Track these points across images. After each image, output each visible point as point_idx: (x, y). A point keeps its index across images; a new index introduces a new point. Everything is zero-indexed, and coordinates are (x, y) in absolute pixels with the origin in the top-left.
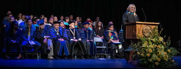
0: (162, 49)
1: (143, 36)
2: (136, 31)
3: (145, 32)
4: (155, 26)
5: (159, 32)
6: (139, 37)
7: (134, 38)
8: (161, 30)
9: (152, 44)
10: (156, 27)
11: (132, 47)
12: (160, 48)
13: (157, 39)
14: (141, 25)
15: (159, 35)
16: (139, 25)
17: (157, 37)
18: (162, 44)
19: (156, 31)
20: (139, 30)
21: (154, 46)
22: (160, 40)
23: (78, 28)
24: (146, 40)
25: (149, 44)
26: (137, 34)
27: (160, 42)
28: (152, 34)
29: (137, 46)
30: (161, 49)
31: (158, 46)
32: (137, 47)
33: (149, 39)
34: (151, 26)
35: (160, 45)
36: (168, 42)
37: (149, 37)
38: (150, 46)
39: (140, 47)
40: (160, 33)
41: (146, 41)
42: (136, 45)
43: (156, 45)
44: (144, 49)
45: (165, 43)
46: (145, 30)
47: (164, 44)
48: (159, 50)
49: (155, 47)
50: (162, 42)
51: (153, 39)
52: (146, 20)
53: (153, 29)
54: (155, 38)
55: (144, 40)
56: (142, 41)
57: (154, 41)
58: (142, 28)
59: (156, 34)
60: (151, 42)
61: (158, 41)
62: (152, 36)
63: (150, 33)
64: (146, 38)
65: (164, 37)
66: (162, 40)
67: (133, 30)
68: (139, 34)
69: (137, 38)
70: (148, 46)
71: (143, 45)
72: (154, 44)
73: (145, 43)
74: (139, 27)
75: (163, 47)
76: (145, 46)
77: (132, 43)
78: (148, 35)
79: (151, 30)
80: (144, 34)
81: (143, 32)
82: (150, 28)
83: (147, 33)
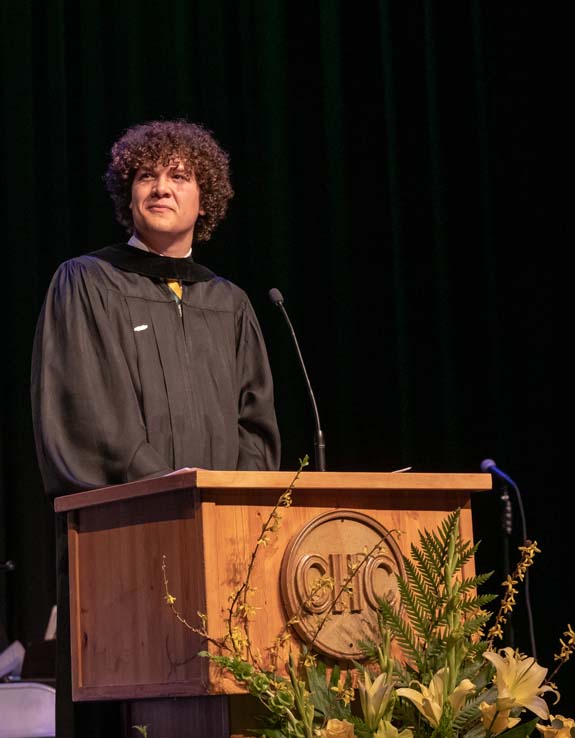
1: (290, 651)
3: (322, 598)
4: (441, 517)
5: (491, 588)
6: (239, 671)
8: (519, 557)
10: (451, 525)
13: (468, 685)
14: (266, 511)
17: (465, 664)
19: (455, 579)
20: (240, 579)
22: (504, 694)
26: (215, 629)
27: (513, 722)
28: (408, 622)
33: (371, 688)
34: (384, 517)
37: (364, 661)
40: (509, 605)
41: (333, 725)
50: (535, 716)
51: (419, 690)
52: (322, 446)
53: (414, 550)
54: (439, 672)
55: (312, 701)
56: (286, 714)
57: (434, 718)
58: (275, 547)
59: (455, 626)
60: (394, 723)
61: (480, 708)
62: (406, 647)
63: (380, 611)
64: (329, 671)
65: (563, 655)
66: (531, 700)
67: (166, 583)
68: (238, 634)
69: (213, 690)
74: (241, 546)
78: (348, 633)
79: (391, 565)
80: (301, 624)
81: (293, 608)
82: (383, 544)
83: (347, 609)
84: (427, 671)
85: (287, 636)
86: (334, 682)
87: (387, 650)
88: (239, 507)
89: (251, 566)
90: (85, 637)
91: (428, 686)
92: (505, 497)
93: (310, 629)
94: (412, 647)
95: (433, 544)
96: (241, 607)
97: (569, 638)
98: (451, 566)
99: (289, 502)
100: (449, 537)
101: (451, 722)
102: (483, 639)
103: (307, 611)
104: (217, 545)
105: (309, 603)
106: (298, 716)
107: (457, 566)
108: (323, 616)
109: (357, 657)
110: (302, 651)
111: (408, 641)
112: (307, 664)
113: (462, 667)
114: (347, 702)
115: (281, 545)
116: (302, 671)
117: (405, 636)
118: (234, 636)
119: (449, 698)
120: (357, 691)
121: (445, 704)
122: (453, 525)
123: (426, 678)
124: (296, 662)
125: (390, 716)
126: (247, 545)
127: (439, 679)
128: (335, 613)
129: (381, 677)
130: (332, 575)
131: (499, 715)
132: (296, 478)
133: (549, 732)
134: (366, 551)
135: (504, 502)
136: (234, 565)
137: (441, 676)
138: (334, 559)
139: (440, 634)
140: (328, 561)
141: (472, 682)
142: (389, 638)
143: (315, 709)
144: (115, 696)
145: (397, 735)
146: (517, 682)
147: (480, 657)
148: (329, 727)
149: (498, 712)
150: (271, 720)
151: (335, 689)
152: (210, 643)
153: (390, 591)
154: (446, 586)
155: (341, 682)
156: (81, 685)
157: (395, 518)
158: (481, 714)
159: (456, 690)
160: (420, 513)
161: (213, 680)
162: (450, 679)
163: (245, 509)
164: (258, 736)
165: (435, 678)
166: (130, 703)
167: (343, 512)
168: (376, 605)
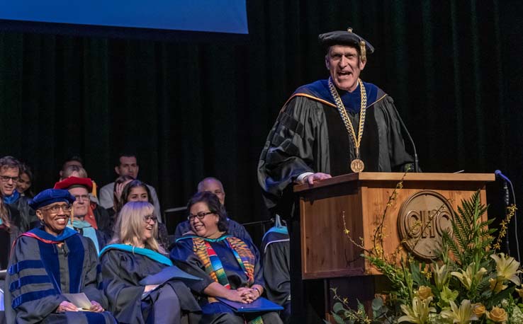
1: (402, 255)
2: (358, 230)
3: (416, 230)
4: (472, 193)
5: (495, 225)
6: (378, 264)
7: (352, 271)
8: (509, 213)
9: (458, 301)
10: (476, 197)
13: (483, 270)
14: (391, 191)
15: (498, 246)
16: (378, 193)
17: (482, 261)
18: (516, 295)
19: (478, 221)
20: (379, 222)
21: (470, 311)
22: (500, 274)
23: (8, 225)
24: (423, 280)
25: (438, 305)
26: (368, 245)
27: (505, 287)
28: (456, 241)
29: (368, 321)
31: (489, 310)
33: (440, 271)
34: (446, 194)
35: (505, 301)
37: (437, 260)
38: (444, 315)
39: (387, 323)
40: (503, 234)
41: (422, 288)
42: (361, 311)
43: (480, 308)
46: (413, 221)
49: (476, 319)
50: (515, 284)
51: (462, 273)
52: (417, 160)
53: (459, 209)
54: (471, 264)
55: (412, 277)
56: (400, 284)
57: (467, 284)
58: (395, 207)
59: (478, 243)
60: (450, 288)
61: (489, 281)
62: (456, 253)
63: (443, 237)
64: (420, 264)
66: (512, 277)
67: (345, 224)
69: (367, 273)
70: (433, 315)
71: (407, 309)
72: (469, 301)
73: (415, 301)
74: (379, 206)
75: (519, 315)
76: (416, 314)
77: (340, 301)
78: (429, 247)
79: (449, 215)
80: (407, 242)
81: (403, 235)
82: (445, 205)
83: (429, 236)
84: (465, 264)
85: (401, 248)
86: (423, 269)
87: (447, 254)
88: (378, 189)
89: (384, 216)
90: (308, 250)
91: (465, 271)
93: (411, 244)
94: (458, 253)
95: (467, 205)
96: (380, 235)
98: (476, 216)
99: (401, 186)
100: (475, 202)
101: (476, 287)
102: (491, 249)
103: (410, 237)
104: (368, 207)
105: (411, 233)
106: (406, 285)
107: (479, 216)
108: (417, 239)
109: (433, 258)
110: (408, 255)
111: (456, 250)
112: (410, 261)
113: (481, 262)
114: (428, 278)
115: (398, 206)
116: (408, 264)
117: (455, 248)
118: (376, 248)
119: (476, 276)
120: (433, 273)
121: (473, 279)
122: (477, 197)
123: (464, 267)
124: (405, 260)
125: (448, 285)
126: (382, 206)
128: (423, 238)
129: (444, 266)
130: (421, 220)
131: (498, 283)
132: (405, 175)
133: (521, 292)
134: (437, 209)
135: (506, 190)
136: (376, 215)
137: (472, 266)
138: (422, 213)
139: (471, 247)
140: (419, 214)
141: (486, 269)
142: (447, 249)
143: (413, 281)
144: (322, 277)
145: (451, 293)
146: (506, 269)
147: (489, 258)
148: (420, 289)
150: (393, 286)
151: (423, 272)
152: (365, 251)
153: (448, 227)
154: (474, 225)
155: (426, 269)
156: (306, 272)
157: (450, 194)
158: (490, 284)
159: (478, 272)
160: (462, 192)
161: (367, 268)
162: (476, 268)
163: (381, 189)
164: (388, 294)
165: (469, 267)
166: (328, 279)
167: (426, 191)
168: (442, 234)
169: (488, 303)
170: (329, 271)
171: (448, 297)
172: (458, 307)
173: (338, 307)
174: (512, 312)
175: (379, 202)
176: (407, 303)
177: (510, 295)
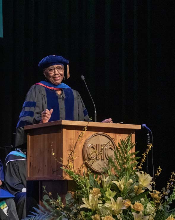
0: (149, 214)
1: (85, 170)
2: (60, 154)
3: (93, 156)
4: (127, 136)
5: (139, 155)
6: (70, 174)
7: (55, 177)
8: (147, 148)
9: (115, 198)
10: (129, 138)
11: (47, 210)
12: (141, 213)
13: (131, 181)
14: (80, 132)
15: (140, 167)
16: (72, 133)
17: (131, 175)
18: (149, 196)
19: (129, 152)
20: (72, 150)
21: (122, 204)
22: (140, 183)
24: (95, 184)
25: (104, 199)
26: (65, 162)
27: (143, 191)
28: (116, 163)
29: (63, 206)
30: (145, 215)
31: (133, 204)
32: (65, 208)
33: (106, 179)
34: (112, 135)
35: (142, 199)
36: (168, 191)
37: (104, 173)
38: (107, 205)
39: (74, 208)
40: (144, 160)
41: (95, 189)
42: (59, 200)
43: (128, 203)
44: (86, 216)
45: (159, 195)
47: (156, 199)
48: (138, 217)
49: (125, 208)
50: (149, 190)
51: (118, 181)
52: (96, 115)
53: (119, 144)
54: (124, 177)
55: (89, 183)
56: (82, 186)
57: (122, 189)
58: (82, 141)
59: (129, 165)
60: (111, 190)
61: (134, 187)
62: (116, 170)
63: (109, 160)
64: (95, 175)
65: (157, 174)
66: (148, 185)
67: (52, 149)
68: (71, 164)
69: (63, 179)
70: (101, 205)
71: (86, 201)
72: (122, 198)
73: (90, 196)
74: (73, 141)
75: (150, 208)
76: (91, 204)
77: (47, 194)
78: (100, 166)
79: (113, 148)
80: (88, 162)
81: (86, 158)
82: (110, 142)
83: (100, 159)
84: (121, 177)
85: (84, 165)
86: (96, 178)
87: (110, 170)
88: (72, 130)
89: (75, 146)
90: (31, 163)
91: (121, 181)
92: (148, 134)
93: (90, 164)
94: (117, 170)
95: (124, 143)
96: (72, 157)
97: (159, 170)
98: (128, 149)
99: (86, 130)
100: (128, 141)
101: (126, 190)
102: (136, 169)
103: (89, 159)
104: (66, 141)
105: (90, 157)
106: (85, 186)
107: (130, 149)
108: (94, 160)
109: (102, 172)
110: (88, 169)
111: (116, 168)
112: (89, 173)
113: (130, 176)
114: (99, 183)
115: (83, 141)
116: (87, 175)
117: (115, 167)
118: (70, 165)
119: (126, 184)
120: (102, 181)
121: (125, 185)
123: (120, 178)
124: (86, 172)
125: (110, 188)
126: (74, 141)
127: (124, 179)
128: (97, 160)
129: (108, 177)
130: (97, 150)
131: (139, 189)
132: (88, 123)
133: (152, 194)
134: (106, 144)
135: (148, 136)
136: (71, 146)
138: (97, 146)
139: (124, 167)
140: (96, 146)
141: (133, 180)
142: (111, 168)
143: (90, 185)
144: (37, 179)
145: (112, 193)
146: (144, 180)
147: (135, 174)
148: (93, 190)
149: (139, 188)
150: (78, 187)
151: (96, 180)
152: (63, 166)
153: (112, 155)
154: (127, 154)
155: (98, 179)
156: (29, 176)
157: (114, 135)
158: (134, 189)
159: (128, 182)
160: (121, 134)
161: (64, 176)
162: (127, 179)
163: (74, 131)
164: (75, 191)
165: (123, 178)
166: (42, 181)
167: (100, 133)
168: (108, 158)
169: (133, 200)
170: (41, 176)
171: (110, 195)
172: (115, 201)
173: (46, 197)
174: (146, 206)
175: (73, 138)
176: (86, 197)
177: (146, 196)
